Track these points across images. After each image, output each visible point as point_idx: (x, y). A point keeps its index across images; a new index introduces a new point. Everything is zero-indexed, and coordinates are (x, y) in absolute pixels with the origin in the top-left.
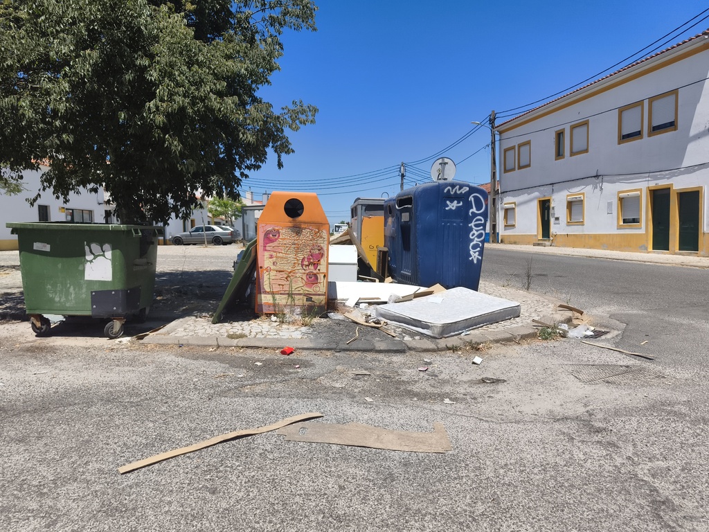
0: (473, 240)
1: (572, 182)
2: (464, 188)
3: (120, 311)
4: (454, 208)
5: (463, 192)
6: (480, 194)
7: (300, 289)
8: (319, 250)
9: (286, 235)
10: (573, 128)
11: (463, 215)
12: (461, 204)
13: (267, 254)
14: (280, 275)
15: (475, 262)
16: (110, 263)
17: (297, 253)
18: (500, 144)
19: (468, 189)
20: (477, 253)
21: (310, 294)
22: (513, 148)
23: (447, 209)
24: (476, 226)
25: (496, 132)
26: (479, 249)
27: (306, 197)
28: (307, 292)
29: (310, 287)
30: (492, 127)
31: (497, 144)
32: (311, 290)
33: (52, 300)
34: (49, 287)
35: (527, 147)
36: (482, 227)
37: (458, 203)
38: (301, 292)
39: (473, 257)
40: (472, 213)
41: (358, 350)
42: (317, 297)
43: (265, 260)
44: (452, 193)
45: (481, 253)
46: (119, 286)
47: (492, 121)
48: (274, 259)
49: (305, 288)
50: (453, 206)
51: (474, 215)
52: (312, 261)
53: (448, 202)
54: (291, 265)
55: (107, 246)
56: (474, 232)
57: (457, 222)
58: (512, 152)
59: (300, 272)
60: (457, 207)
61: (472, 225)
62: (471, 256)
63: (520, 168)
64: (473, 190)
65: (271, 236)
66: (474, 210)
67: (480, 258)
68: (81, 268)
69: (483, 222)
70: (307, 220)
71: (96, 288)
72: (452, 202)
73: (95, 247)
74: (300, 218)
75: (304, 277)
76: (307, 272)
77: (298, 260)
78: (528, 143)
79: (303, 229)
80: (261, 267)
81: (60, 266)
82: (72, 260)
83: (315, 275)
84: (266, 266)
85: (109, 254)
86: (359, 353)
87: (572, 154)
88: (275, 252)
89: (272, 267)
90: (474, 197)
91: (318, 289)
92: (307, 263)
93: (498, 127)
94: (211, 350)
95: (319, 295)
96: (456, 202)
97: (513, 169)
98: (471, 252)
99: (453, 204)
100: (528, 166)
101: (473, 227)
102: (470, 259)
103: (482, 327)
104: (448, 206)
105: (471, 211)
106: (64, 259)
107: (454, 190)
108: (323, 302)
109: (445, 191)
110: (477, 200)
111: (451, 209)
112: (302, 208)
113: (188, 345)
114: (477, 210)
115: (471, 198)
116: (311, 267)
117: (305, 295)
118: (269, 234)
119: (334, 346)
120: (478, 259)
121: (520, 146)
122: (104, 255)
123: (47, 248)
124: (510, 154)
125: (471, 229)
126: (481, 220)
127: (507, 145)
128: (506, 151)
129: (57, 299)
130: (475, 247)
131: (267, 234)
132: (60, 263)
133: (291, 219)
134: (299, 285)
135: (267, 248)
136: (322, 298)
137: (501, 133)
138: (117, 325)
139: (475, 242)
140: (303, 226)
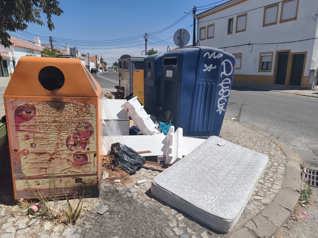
0: (220, 96)
1: (236, 47)
4: (209, 71)
5: (218, 58)
6: (230, 61)
7: (66, 171)
8: (86, 128)
9: (44, 112)
10: (238, 17)
12: (215, 67)
13: (21, 135)
14: (40, 158)
15: (220, 113)
17: (59, 132)
18: (198, 25)
19: (222, 55)
20: (223, 107)
21: (79, 176)
22: (205, 27)
25: (196, 18)
26: (224, 103)
27: (67, 64)
28: (75, 174)
29: (79, 168)
30: (194, 15)
31: (196, 25)
32: (79, 171)
35: (212, 27)
36: (228, 87)
37: (213, 66)
38: (69, 174)
39: (219, 109)
40: (223, 75)
42: (88, 177)
44: (209, 58)
45: (225, 107)
47: (194, 12)
48: (32, 140)
49: (73, 169)
51: (224, 77)
52: (79, 140)
53: (205, 65)
54: (54, 146)
56: (222, 90)
57: (211, 82)
58: (204, 29)
59: (66, 153)
60: (212, 70)
61: (221, 84)
63: (208, 38)
64: (226, 57)
65: (24, 113)
66: (224, 73)
67: (224, 110)
69: (229, 82)
70: (69, 93)
72: (208, 65)
74: (61, 91)
75: (71, 158)
76: (74, 152)
77: (62, 140)
78: (213, 25)
79: (65, 103)
80: (16, 150)
83: (85, 156)
84: (21, 149)
87: (237, 32)
88: (31, 132)
89: (30, 149)
90: (226, 62)
91: (88, 169)
92: (73, 143)
93: (197, 15)
95: (90, 175)
96: (211, 65)
97: (204, 39)
98: (219, 106)
99: (209, 67)
100: (213, 37)
101: (222, 86)
102: (217, 111)
104: (205, 68)
105: (222, 73)
107: (211, 56)
108: (95, 182)
109: (205, 56)
110: (227, 64)
111: (207, 71)
112: (62, 78)
114: (227, 72)
115: (223, 63)
116: (79, 147)
118: (21, 110)
120: (222, 111)
121: (208, 26)
124: (203, 31)
125: (220, 88)
127: (201, 26)
128: (201, 29)
131: (18, 111)
133: (48, 92)
135: (21, 128)
136: (94, 178)
137: (198, 19)
139: (222, 98)
140: (65, 100)
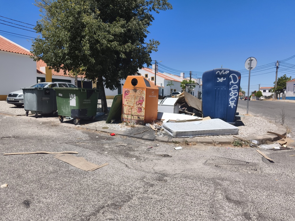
0: (231, 97)
2: (227, 71)
3: (77, 116)
4: (221, 81)
5: (226, 73)
6: (236, 74)
8: (142, 98)
9: (131, 92)
11: (227, 85)
12: (225, 79)
14: (129, 108)
15: (232, 107)
16: (75, 100)
17: (135, 99)
19: (229, 72)
20: (234, 103)
21: (139, 116)
23: (218, 81)
24: (233, 90)
26: (234, 101)
27: (139, 77)
29: (139, 113)
32: (139, 114)
33: (63, 111)
34: (62, 107)
36: (236, 90)
37: (224, 78)
38: (136, 114)
39: (231, 105)
41: (136, 138)
42: (141, 117)
43: (125, 102)
44: (220, 74)
45: (236, 103)
46: (77, 108)
48: (128, 101)
50: (221, 80)
51: (232, 84)
52: (140, 102)
53: (218, 78)
54: (133, 104)
55: (75, 95)
56: (232, 92)
57: (223, 88)
59: (136, 107)
60: (223, 81)
61: (231, 89)
62: (230, 104)
64: (231, 72)
65: (127, 93)
66: (232, 82)
67: (235, 105)
68: (69, 102)
69: (237, 88)
70: (139, 87)
71: (72, 108)
72: (220, 78)
73: (72, 95)
74: (136, 86)
75: (137, 109)
76: (138, 107)
77: (135, 102)
79: (137, 90)
80: (123, 104)
81: (64, 101)
82: (67, 99)
83: (141, 108)
85: (75, 97)
86: (136, 139)
88: (128, 99)
89: (127, 104)
90: (233, 76)
91: (142, 114)
92: (138, 103)
94: (94, 131)
98: (230, 102)
99: (221, 79)
102: (229, 106)
103: (205, 136)
104: (218, 80)
105: (231, 82)
106: (65, 99)
107: (221, 73)
108: (143, 119)
109: (217, 73)
111: (220, 82)
112: (137, 82)
113: (89, 129)
114: (234, 82)
115: (231, 76)
116: (140, 105)
117: (137, 116)
119: (129, 135)
120: (234, 106)
122: (74, 98)
123: (61, 95)
125: (231, 91)
126: (236, 87)
129: (64, 111)
130: (232, 100)
131: (125, 92)
132: (64, 100)
133: (133, 86)
134: (135, 111)
136: (143, 117)
138: (77, 121)
139: (232, 98)
140: (137, 89)
